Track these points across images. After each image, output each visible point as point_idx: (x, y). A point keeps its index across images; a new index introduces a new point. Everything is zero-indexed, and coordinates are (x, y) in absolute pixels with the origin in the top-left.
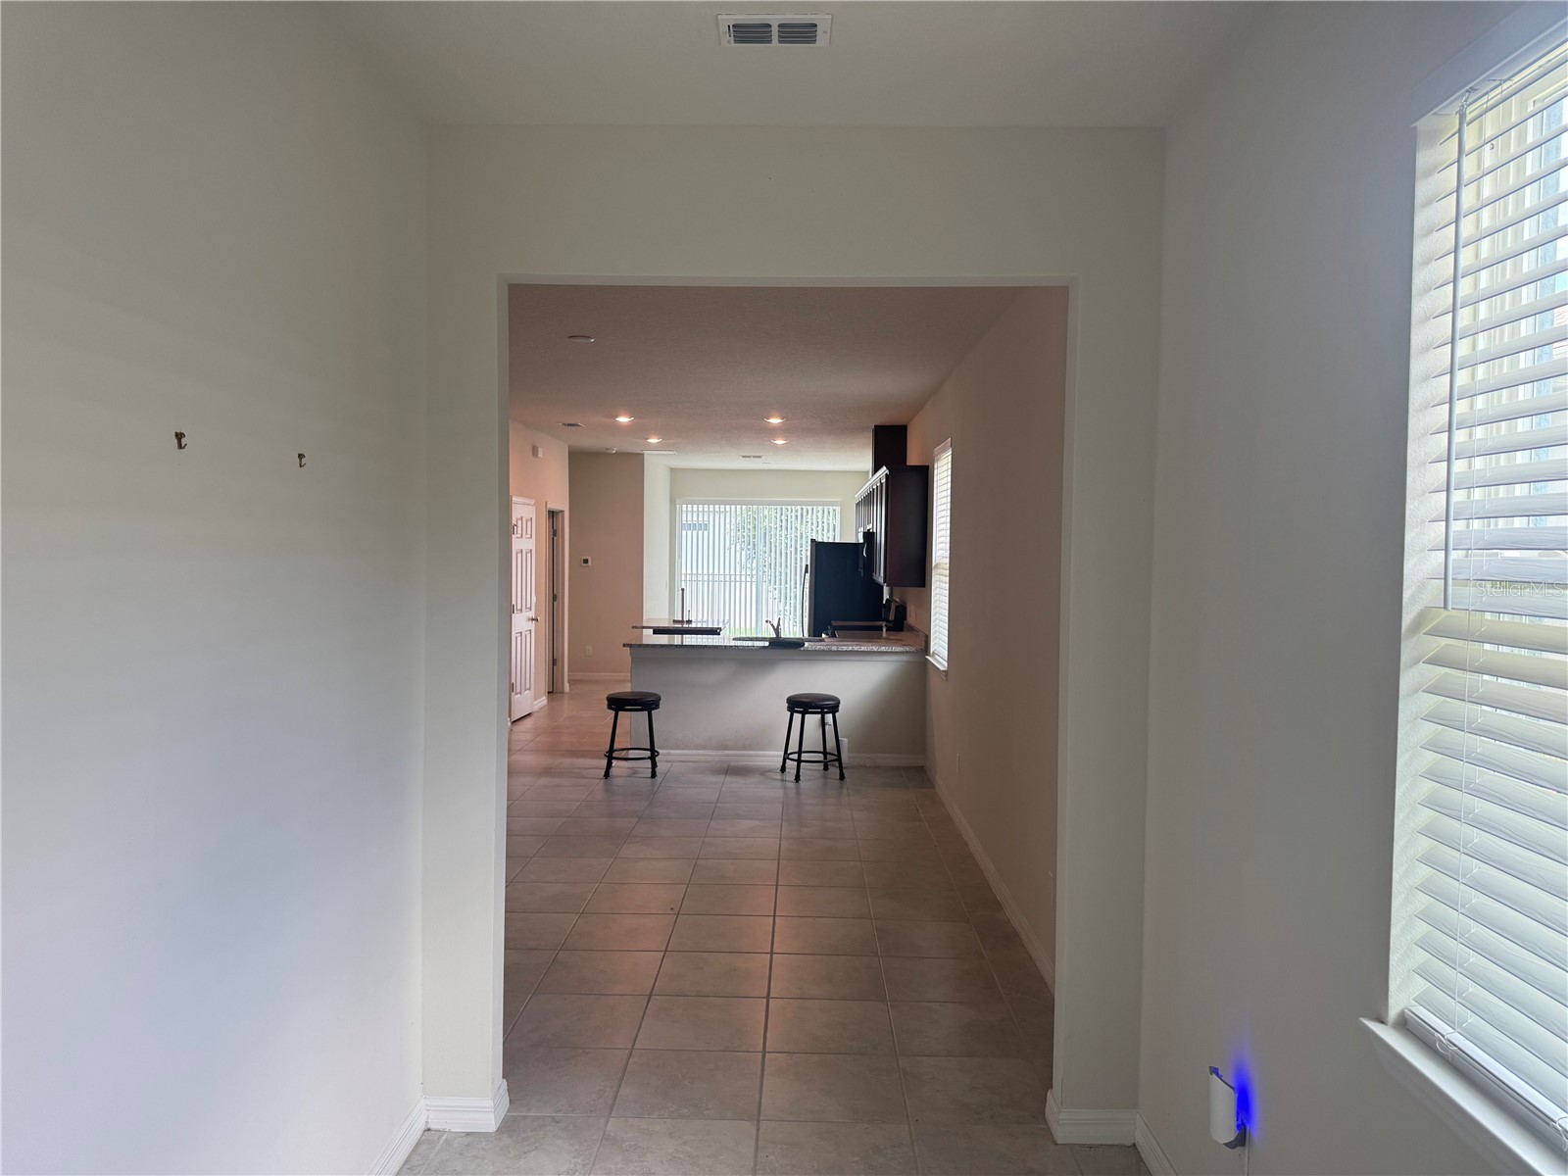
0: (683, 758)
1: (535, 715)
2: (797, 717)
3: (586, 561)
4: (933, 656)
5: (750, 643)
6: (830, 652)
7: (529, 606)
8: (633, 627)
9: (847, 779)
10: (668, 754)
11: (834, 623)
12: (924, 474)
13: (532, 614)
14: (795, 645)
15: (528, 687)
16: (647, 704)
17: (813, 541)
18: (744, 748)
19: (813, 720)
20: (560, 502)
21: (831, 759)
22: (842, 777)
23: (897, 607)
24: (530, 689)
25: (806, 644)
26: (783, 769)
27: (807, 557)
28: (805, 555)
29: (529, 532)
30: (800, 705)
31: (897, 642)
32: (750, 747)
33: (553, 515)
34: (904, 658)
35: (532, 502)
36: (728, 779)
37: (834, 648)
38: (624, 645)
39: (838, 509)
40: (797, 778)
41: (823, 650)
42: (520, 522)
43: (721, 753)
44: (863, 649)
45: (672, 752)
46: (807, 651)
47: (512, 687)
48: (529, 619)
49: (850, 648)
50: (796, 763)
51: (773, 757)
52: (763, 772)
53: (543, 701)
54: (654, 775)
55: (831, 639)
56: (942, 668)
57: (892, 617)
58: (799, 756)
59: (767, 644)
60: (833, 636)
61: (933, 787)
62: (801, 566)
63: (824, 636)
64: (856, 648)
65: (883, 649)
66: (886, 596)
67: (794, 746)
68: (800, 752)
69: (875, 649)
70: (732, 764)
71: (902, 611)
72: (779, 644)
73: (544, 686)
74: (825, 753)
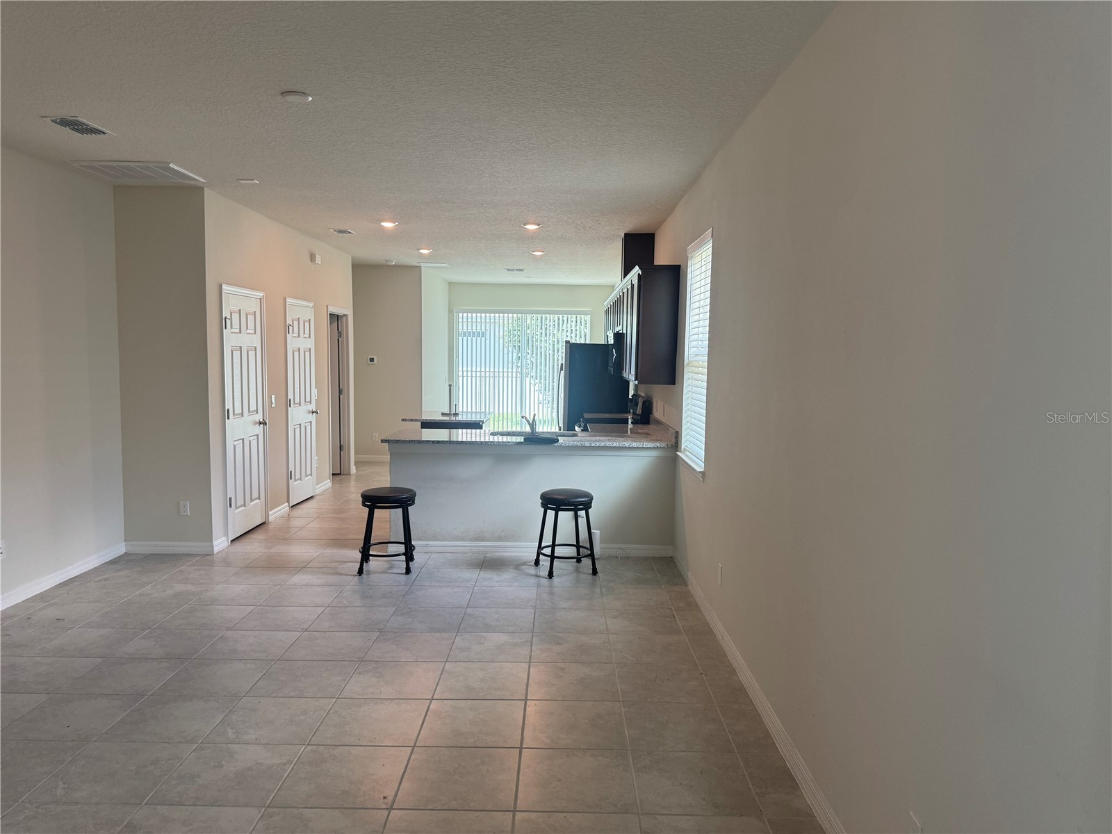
0: (440, 549)
1: (317, 498)
2: (551, 514)
3: (372, 360)
4: (684, 453)
5: (505, 439)
6: (583, 448)
7: (308, 399)
8: (403, 420)
9: (600, 574)
10: (426, 546)
11: (586, 416)
12: (675, 274)
13: (312, 407)
14: (550, 441)
15: (309, 473)
16: (401, 500)
17: (567, 342)
18: (500, 539)
19: (566, 517)
20: (344, 307)
21: (584, 552)
22: (595, 572)
23: (644, 402)
24: (311, 475)
25: (561, 440)
26: (537, 562)
27: (562, 358)
28: (561, 357)
29: (307, 332)
30: (553, 502)
31: (647, 435)
32: (506, 539)
33: (336, 319)
34: (655, 453)
35: (311, 305)
36: (485, 574)
37: (587, 444)
38: (382, 441)
39: (589, 317)
40: (551, 575)
41: (577, 446)
42: (296, 323)
43: (478, 544)
44: (615, 444)
45: (431, 543)
46: (562, 447)
47: (290, 475)
48: (309, 412)
49: (603, 444)
50: (549, 559)
51: (528, 551)
52: (518, 565)
53: (328, 483)
54: (408, 571)
55: (584, 434)
56: (699, 470)
57: (639, 411)
58: (553, 551)
59: (521, 439)
60: (585, 429)
61: (686, 585)
62: (558, 365)
63: (577, 428)
64: (608, 444)
65: (635, 444)
66: (631, 392)
67: (547, 541)
68: (553, 546)
69: (627, 444)
70: (488, 555)
71: (648, 406)
72: (535, 440)
73: (327, 470)
74: (578, 546)
